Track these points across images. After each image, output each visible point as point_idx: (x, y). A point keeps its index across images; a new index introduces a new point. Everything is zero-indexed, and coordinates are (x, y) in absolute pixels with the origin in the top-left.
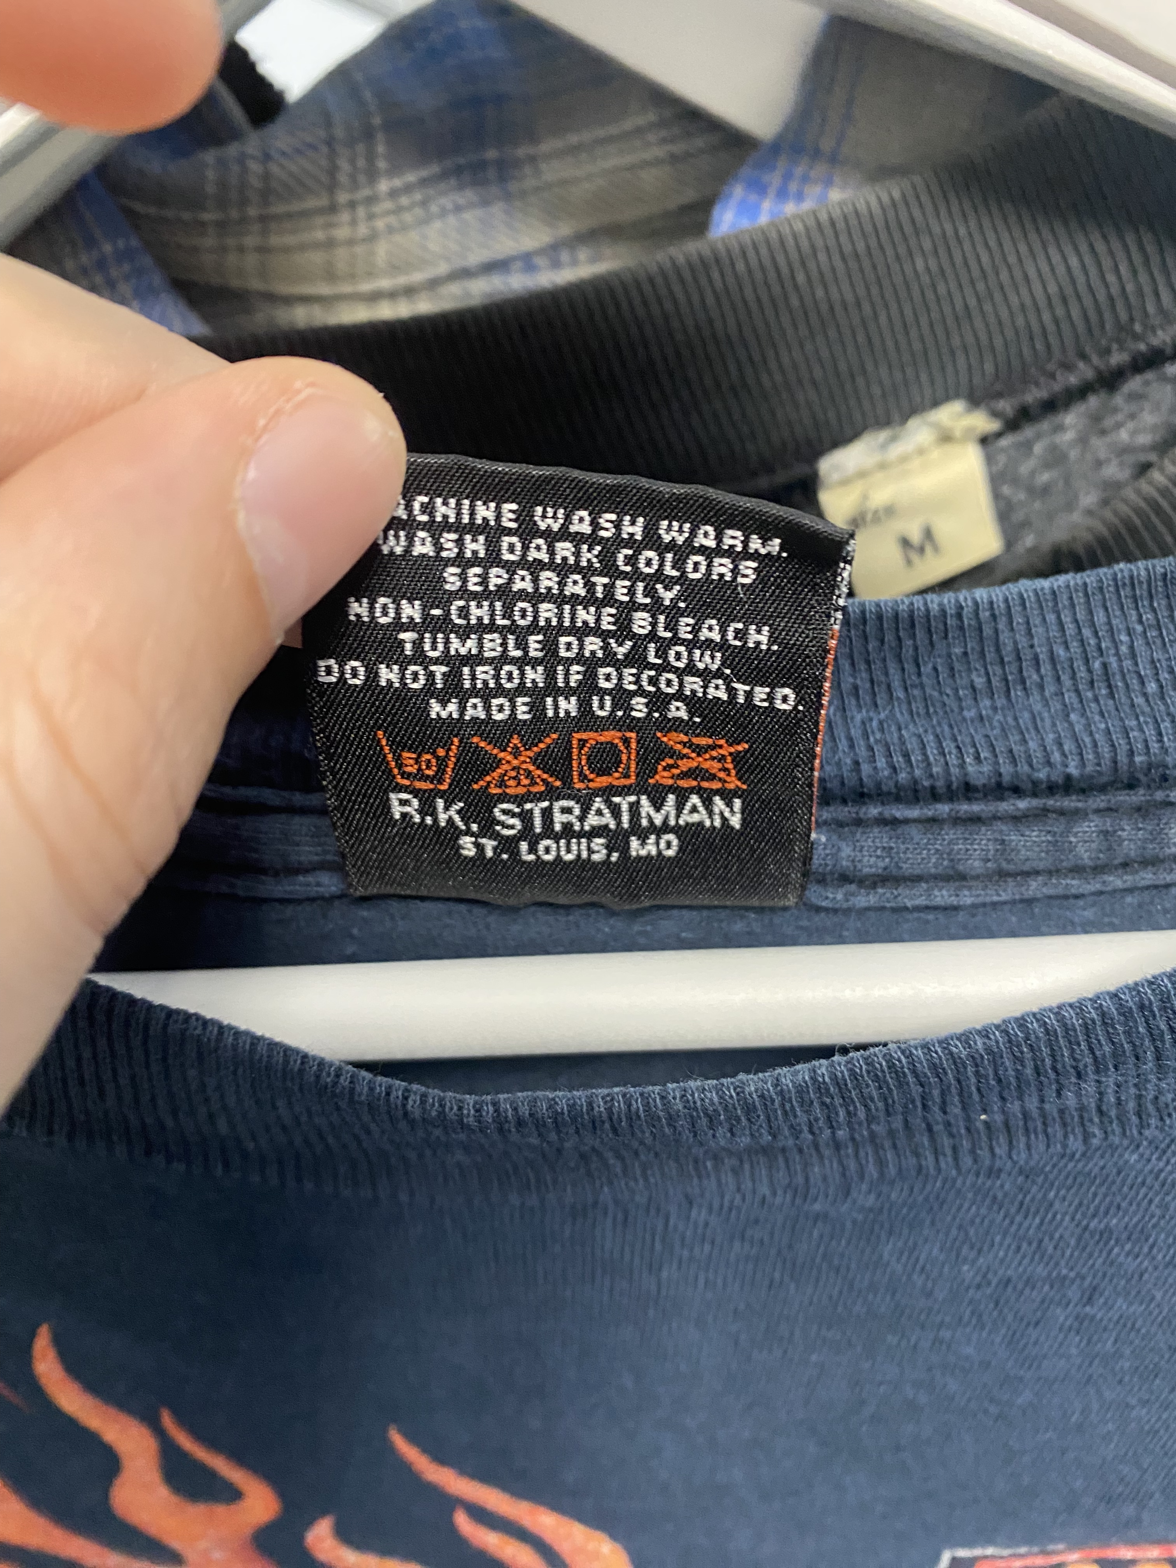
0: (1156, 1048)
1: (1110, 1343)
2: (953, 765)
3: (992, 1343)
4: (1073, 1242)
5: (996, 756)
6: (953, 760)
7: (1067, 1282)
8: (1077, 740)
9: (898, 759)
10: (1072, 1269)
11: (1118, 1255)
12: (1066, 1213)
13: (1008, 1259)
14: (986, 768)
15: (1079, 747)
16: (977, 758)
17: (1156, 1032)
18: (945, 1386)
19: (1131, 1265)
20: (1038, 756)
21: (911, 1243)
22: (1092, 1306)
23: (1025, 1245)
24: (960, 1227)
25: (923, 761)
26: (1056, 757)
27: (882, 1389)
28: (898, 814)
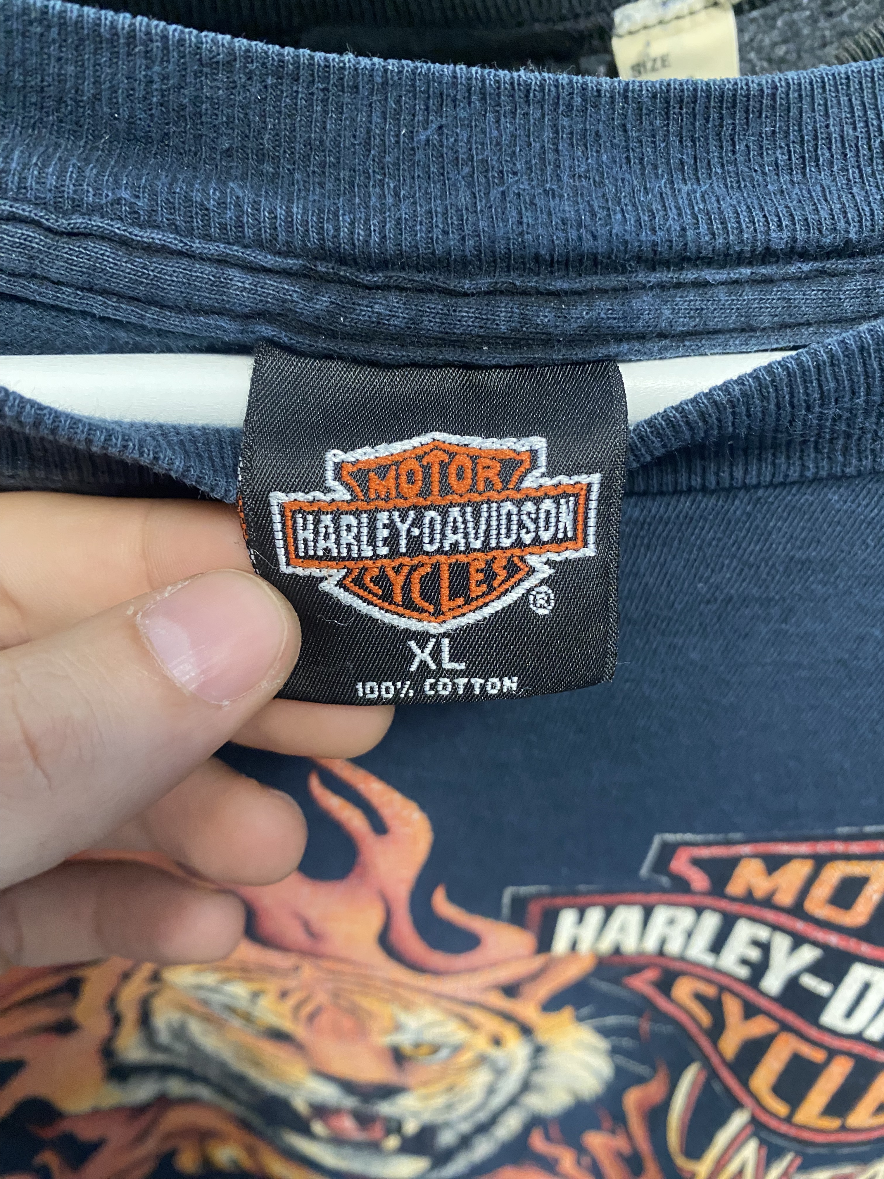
0: (868, 384)
1: (794, 654)
2: (761, 232)
3: (712, 651)
4: (781, 569)
5: (795, 224)
6: (760, 227)
7: (772, 603)
8: (858, 210)
9: (717, 225)
10: (777, 593)
11: (813, 583)
12: (780, 543)
13: (734, 579)
14: (785, 234)
15: (860, 215)
16: (780, 225)
17: (870, 370)
18: (673, 686)
19: (820, 590)
20: (827, 223)
21: (662, 559)
22: (786, 624)
23: (746, 570)
24: (700, 548)
25: (737, 228)
26: (841, 225)
27: (628, 685)
28: (709, 278)
